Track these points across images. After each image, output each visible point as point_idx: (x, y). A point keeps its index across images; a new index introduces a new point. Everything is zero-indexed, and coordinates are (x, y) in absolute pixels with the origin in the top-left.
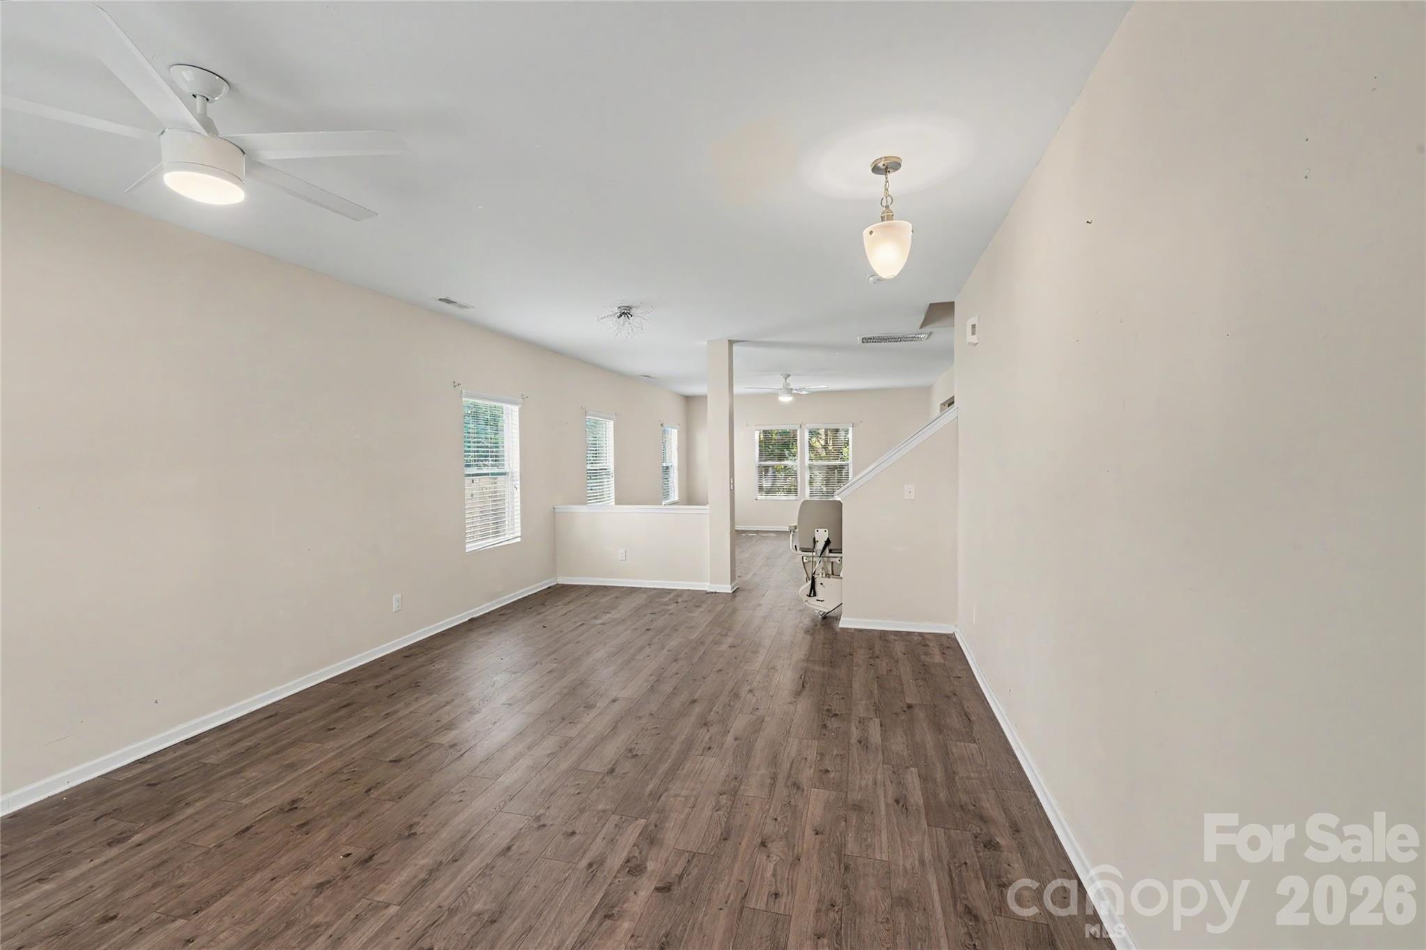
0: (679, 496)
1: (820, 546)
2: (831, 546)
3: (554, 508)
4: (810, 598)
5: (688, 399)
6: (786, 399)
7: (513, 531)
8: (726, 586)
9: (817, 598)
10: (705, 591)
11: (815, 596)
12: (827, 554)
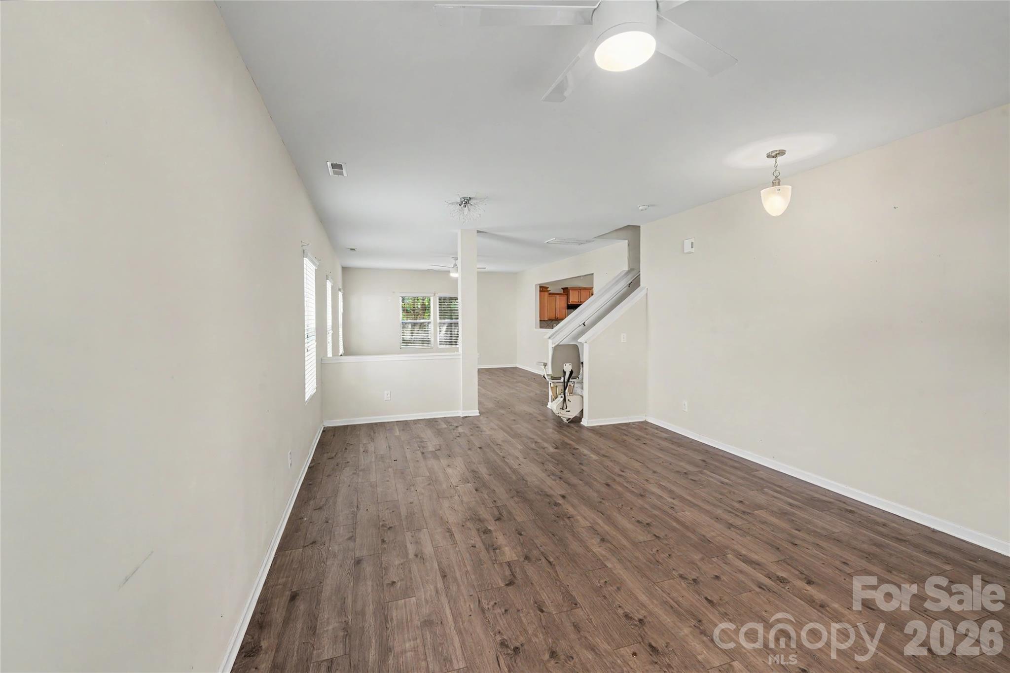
0: (343, 349)
1: (567, 375)
2: (574, 375)
3: (322, 360)
4: (563, 410)
6: (455, 275)
7: (313, 385)
8: (474, 411)
9: (567, 410)
10: (460, 417)
11: (566, 408)
12: (571, 380)
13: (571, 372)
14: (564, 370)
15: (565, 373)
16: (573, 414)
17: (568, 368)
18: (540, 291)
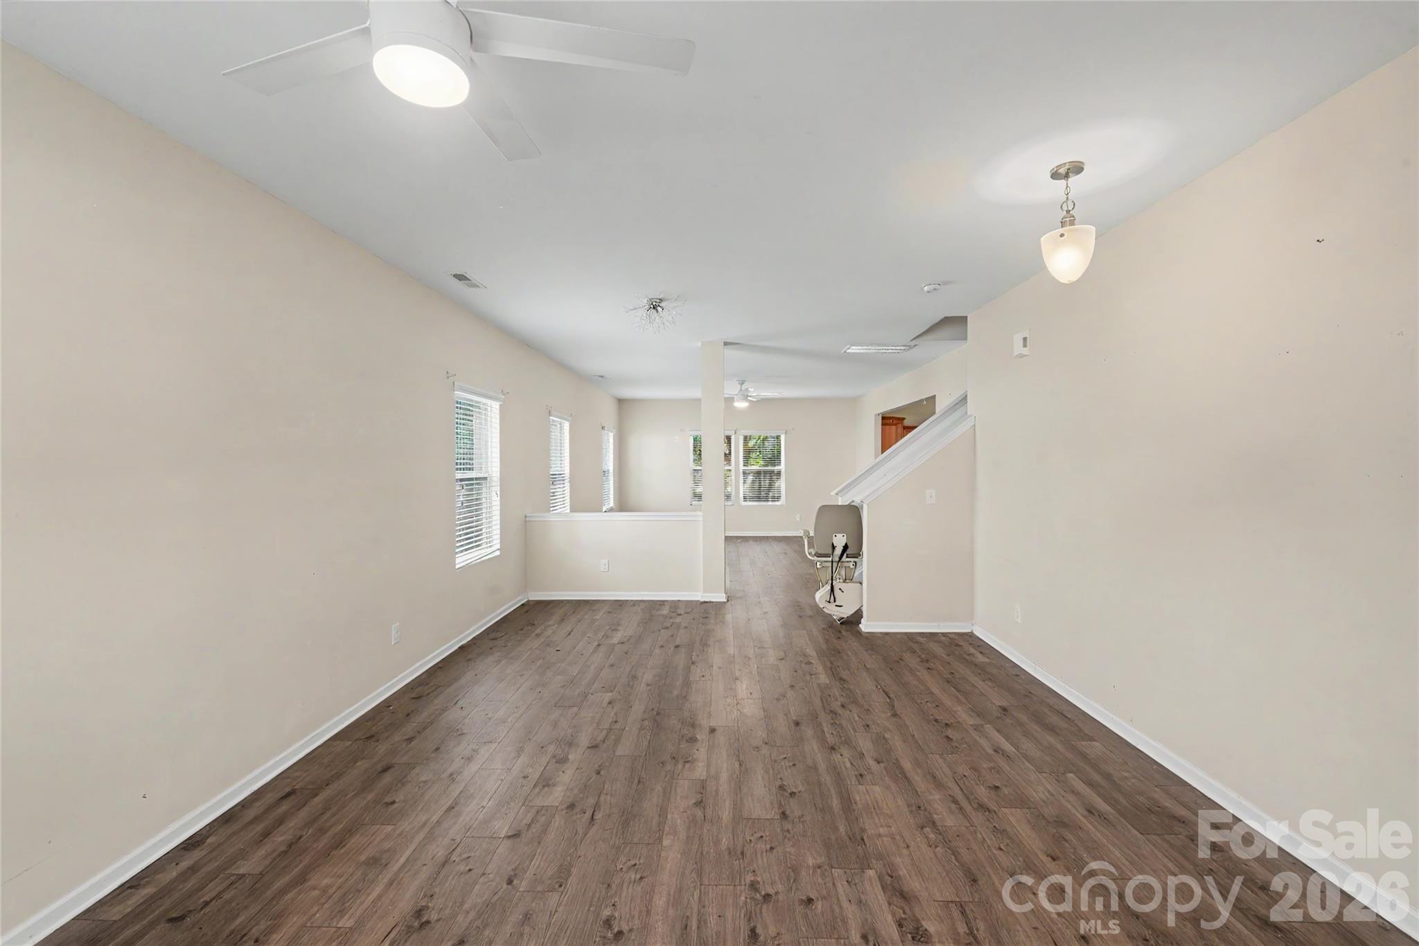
0: (614, 503)
1: (838, 551)
2: (848, 551)
3: (526, 516)
4: (829, 604)
5: (621, 402)
6: (741, 405)
7: (491, 546)
8: (720, 595)
9: (836, 604)
10: (699, 601)
11: (835, 602)
12: (844, 559)
13: (846, 547)
14: (833, 544)
15: (834, 547)
16: (846, 612)
17: (840, 541)
18: (882, 425)
